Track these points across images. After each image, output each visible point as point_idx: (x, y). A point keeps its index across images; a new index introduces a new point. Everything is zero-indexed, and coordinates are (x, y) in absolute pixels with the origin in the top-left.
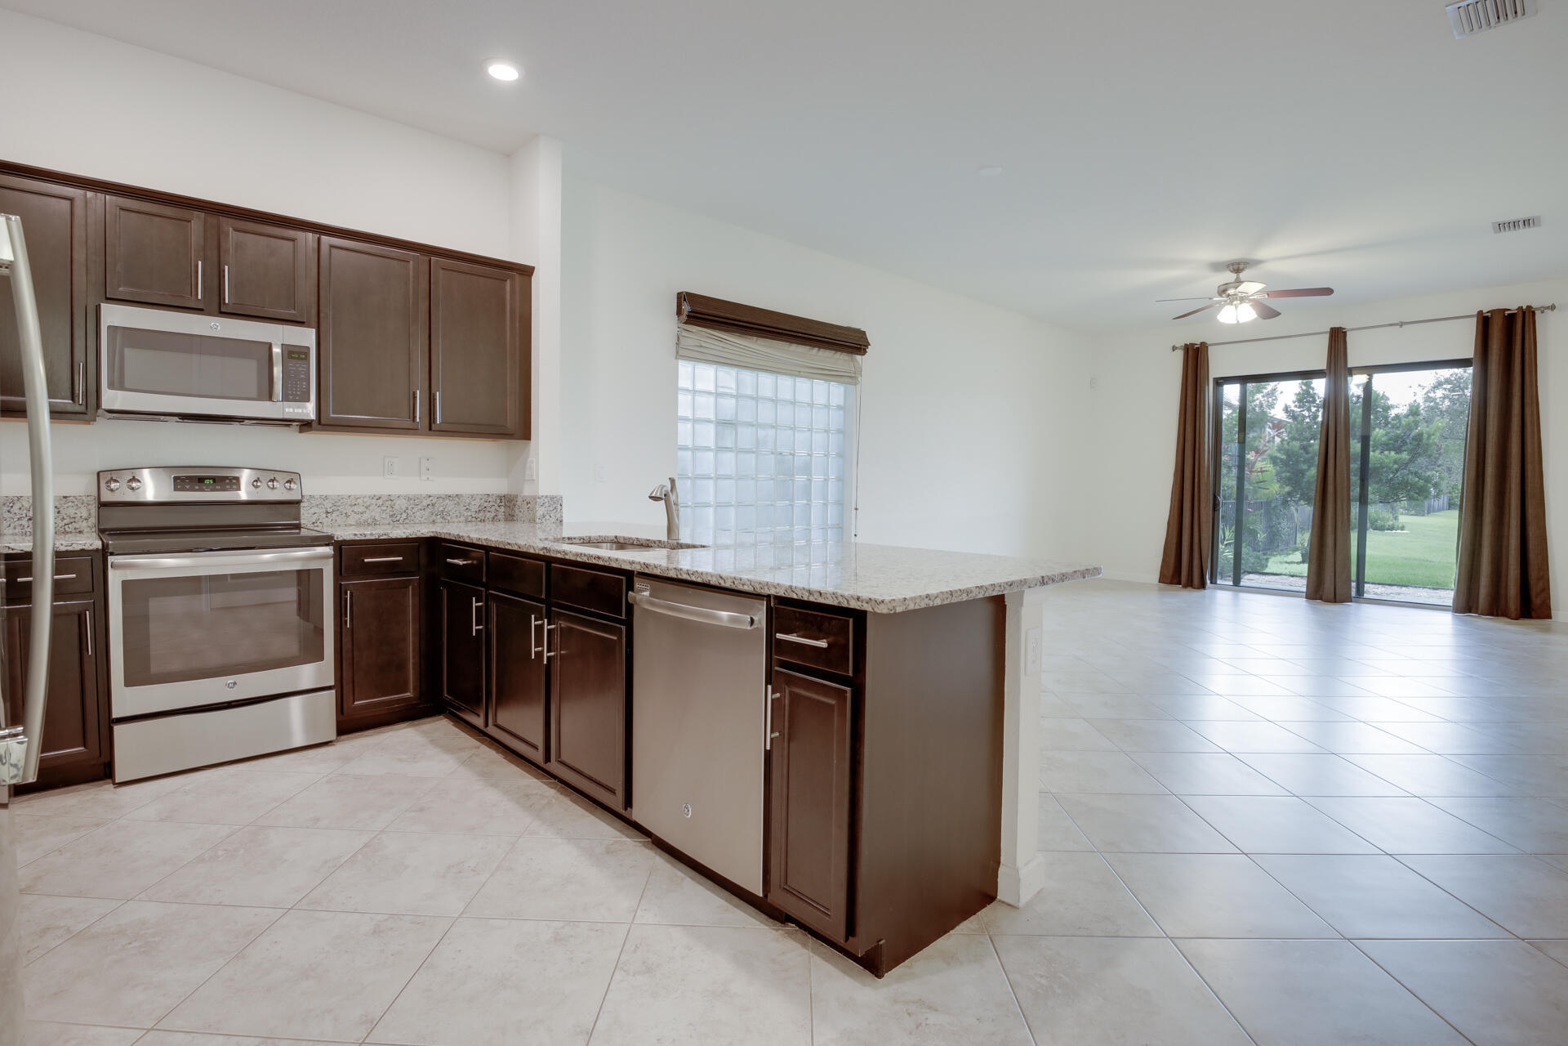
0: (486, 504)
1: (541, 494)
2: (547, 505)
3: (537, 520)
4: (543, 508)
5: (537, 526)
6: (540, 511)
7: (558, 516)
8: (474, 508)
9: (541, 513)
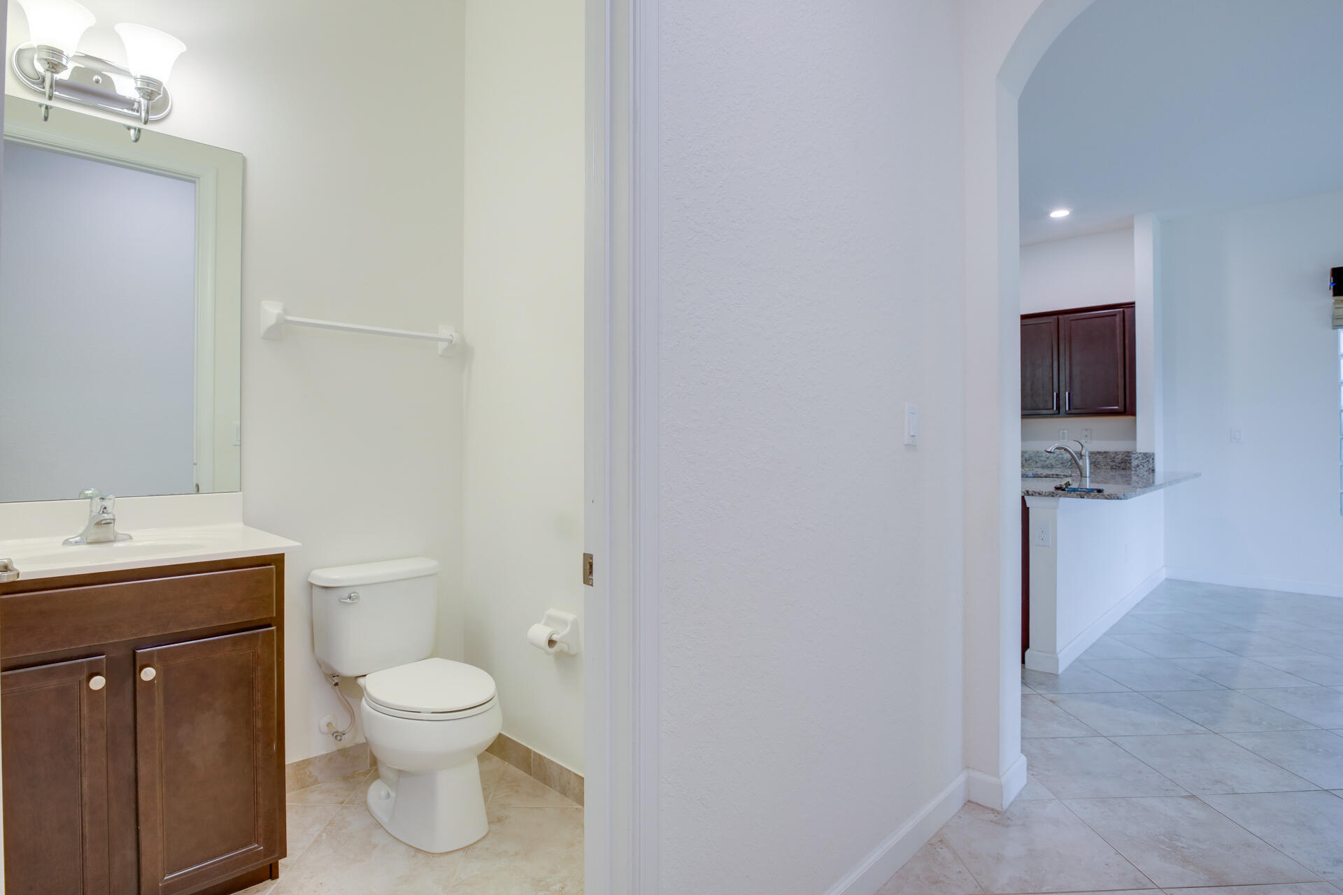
0: (1127, 458)
1: (1138, 451)
2: (1140, 458)
3: (1133, 469)
4: (1137, 461)
5: (1133, 473)
6: (1135, 463)
7: (1151, 466)
8: (1119, 460)
9: (1136, 464)
